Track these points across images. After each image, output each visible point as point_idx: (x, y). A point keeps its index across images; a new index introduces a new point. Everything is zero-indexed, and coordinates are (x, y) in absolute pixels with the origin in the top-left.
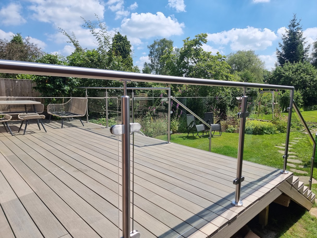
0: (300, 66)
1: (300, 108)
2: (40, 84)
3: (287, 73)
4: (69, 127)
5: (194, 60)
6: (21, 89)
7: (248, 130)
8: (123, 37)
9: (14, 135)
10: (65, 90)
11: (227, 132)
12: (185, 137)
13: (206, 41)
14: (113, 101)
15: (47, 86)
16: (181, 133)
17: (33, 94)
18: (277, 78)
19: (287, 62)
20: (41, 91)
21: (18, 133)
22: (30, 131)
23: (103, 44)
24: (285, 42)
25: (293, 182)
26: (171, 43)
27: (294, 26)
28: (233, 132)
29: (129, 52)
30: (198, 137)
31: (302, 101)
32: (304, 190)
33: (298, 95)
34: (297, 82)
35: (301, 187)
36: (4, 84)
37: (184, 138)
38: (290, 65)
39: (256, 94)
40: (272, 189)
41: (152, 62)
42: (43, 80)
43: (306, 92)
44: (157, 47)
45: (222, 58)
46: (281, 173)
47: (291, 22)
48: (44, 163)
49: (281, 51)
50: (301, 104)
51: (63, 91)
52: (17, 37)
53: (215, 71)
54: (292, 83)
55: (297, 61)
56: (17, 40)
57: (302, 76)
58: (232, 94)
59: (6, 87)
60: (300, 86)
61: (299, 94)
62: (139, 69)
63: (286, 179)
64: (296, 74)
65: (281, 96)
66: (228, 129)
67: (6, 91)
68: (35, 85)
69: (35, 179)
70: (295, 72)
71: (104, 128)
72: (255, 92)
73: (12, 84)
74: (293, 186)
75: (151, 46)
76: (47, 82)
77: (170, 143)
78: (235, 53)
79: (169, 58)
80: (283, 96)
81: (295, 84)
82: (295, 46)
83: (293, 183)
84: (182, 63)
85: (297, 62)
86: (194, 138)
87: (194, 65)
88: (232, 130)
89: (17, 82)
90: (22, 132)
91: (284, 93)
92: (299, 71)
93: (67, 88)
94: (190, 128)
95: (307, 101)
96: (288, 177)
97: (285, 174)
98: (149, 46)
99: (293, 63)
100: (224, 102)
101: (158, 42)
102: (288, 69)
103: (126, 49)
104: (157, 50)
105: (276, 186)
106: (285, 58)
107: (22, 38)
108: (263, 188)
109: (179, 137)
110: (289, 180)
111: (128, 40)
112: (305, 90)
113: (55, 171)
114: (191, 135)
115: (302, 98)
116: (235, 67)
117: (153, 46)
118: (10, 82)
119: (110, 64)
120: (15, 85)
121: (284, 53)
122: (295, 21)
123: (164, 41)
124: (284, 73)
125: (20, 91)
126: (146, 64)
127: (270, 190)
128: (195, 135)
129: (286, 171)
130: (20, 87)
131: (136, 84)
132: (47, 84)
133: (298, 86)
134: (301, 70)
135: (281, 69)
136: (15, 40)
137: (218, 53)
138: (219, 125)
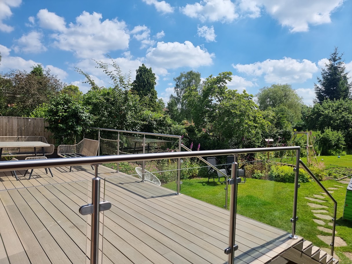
0: (341, 104)
1: (343, 151)
2: (52, 124)
3: (326, 112)
4: (78, 170)
5: (218, 98)
6: (33, 128)
7: (277, 177)
8: (148, 69)
9: (19, 180)
10: (77, 131)
11: (253, 178)
12: (204, 182)
13: (231, 79)
14: (129, 141)
15: (59, 126)
16: (202, 177)
17: (45, 133)
18: (316, 116)
19: (326, 99)
20: (53, 131)
21: (23, 178)
22: (36, 175)
23: (119, 83)
24: (324, 78)
25: (304, 248)
26: (198, 76)
27: (335, 60)
28: (260, 179)
29: (154, 85)
30: (219, 183)
31: (344, 143)
32: (321, 256)
33: (339, 137)
34: (338, 122)
35: (316, 254)
36: (17, 122)
37: (204, 184)
38: (330, 103)
39: (290, 134)
40: (273, 258)
41: (178, 95)
42: (56, 120)
43: (348, 133)
44: (183, 80)
45: (249, 97)
46: (290, 238)
47: (332, 56)
48: (42, 215)
49: (320, 87)
50: (343, 146)
51: (76, 132)
52: (38, 68)
53: (240, 111)
54: (332, 122)
55: (338, 98)
56: (38, 71)
57: (343, 115)
58: (262, 135)
59: (18, 125)
60: (341, 126)
61: (340, 135)
62: (164, 102)
63: (292, 246)
64: (336, 113)
65: (320, 137)
66: (255, 175)
67: (18, 130)
68: (47, 124)
69: (28, 235)
70: (336, 110)
71: (114, 173)
72: (289, 132)
73: (25, 122)
74: (303, 253)
75: (177, 78)
76: (59, 122)
77: (179, 195)
78: (269, 87)
79: (191, 96)
80: (321, 137)
81: (336, 124)
82: (335, 82)
83: (304, 250)
84: (205, 101)
85: (338, 100)
86: (214, 184)
87: (219, 103)
88: (258, 176)
89: (30, 120)
90: (27, 176)
91: (323, 134)
92: (339, 109)
93: (79, 128)
94: (211, 172)
95: (350, 143)
96: (296, 244)
97: (295, 239)
98: (175, 78)
99: (333, 100)
100: (252, 142)
101: (184, 74)
102: (327, 107)
103: (150, 81)
104: (183, 83)
105: (280, 254)
106: (325, 95)
107: (42, 69)
108: (264, 256)
109: (198, 183)
110: (298, 247)
111: (153, 72)
112: (348, 130)
113: (51, 226)
114: (211, 180)
115: (343, 139)
116: (270, 101)
117: (179, 79)
118: (23, 120)
119: (125, 105)
120: (27, 124)
121: (323, 89)
122: (336, 54)
123: (191, 74)
124: (323, 112)
125: (32, 129)
126: (172, 96)
127: (271, 258)
128: (216, 180)
129: (295, 235)
130: (32, 126)
131: (154, 123)
132: (60, 125)
133: (339, 126)
134: (342, 109)
135: (319, 106)
136: (35, 71)
137: (244, 92)
138: (243, 170)
